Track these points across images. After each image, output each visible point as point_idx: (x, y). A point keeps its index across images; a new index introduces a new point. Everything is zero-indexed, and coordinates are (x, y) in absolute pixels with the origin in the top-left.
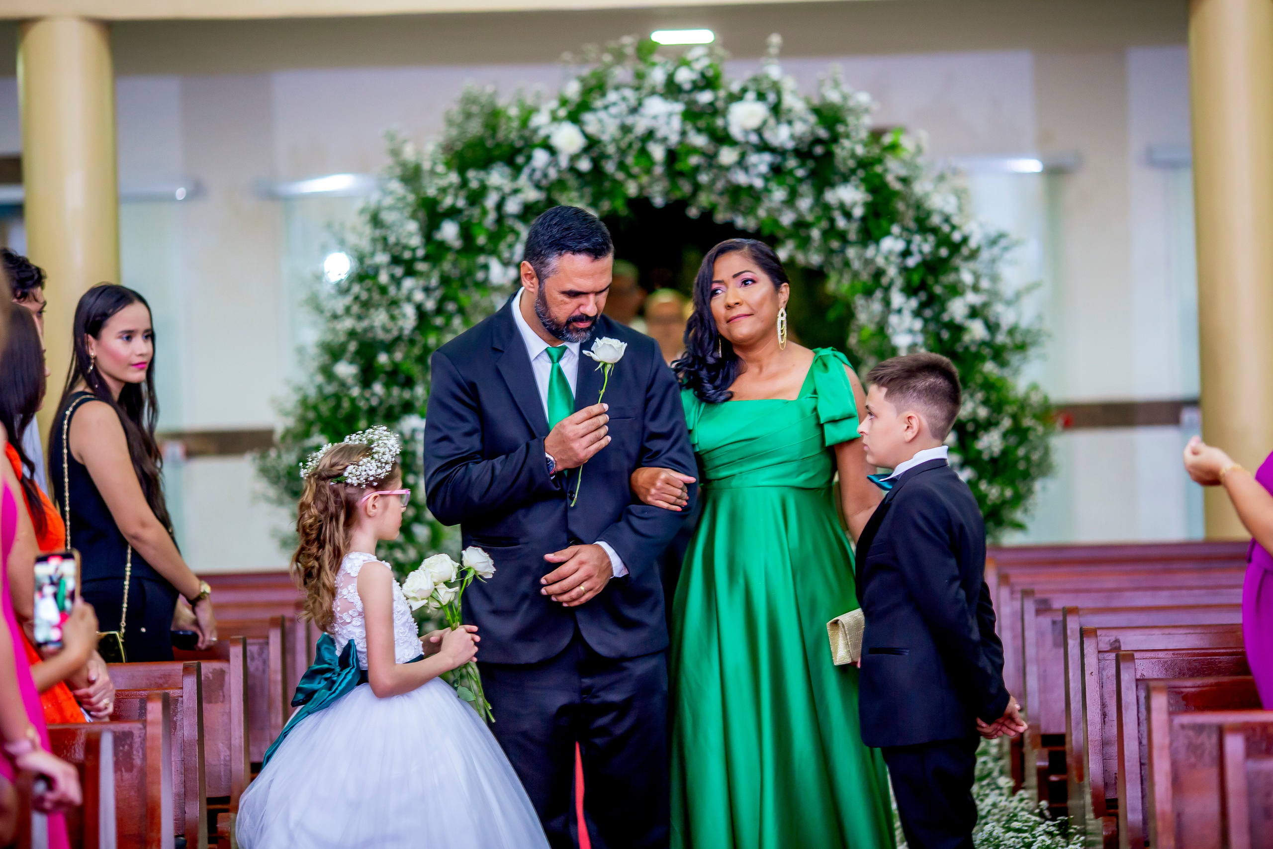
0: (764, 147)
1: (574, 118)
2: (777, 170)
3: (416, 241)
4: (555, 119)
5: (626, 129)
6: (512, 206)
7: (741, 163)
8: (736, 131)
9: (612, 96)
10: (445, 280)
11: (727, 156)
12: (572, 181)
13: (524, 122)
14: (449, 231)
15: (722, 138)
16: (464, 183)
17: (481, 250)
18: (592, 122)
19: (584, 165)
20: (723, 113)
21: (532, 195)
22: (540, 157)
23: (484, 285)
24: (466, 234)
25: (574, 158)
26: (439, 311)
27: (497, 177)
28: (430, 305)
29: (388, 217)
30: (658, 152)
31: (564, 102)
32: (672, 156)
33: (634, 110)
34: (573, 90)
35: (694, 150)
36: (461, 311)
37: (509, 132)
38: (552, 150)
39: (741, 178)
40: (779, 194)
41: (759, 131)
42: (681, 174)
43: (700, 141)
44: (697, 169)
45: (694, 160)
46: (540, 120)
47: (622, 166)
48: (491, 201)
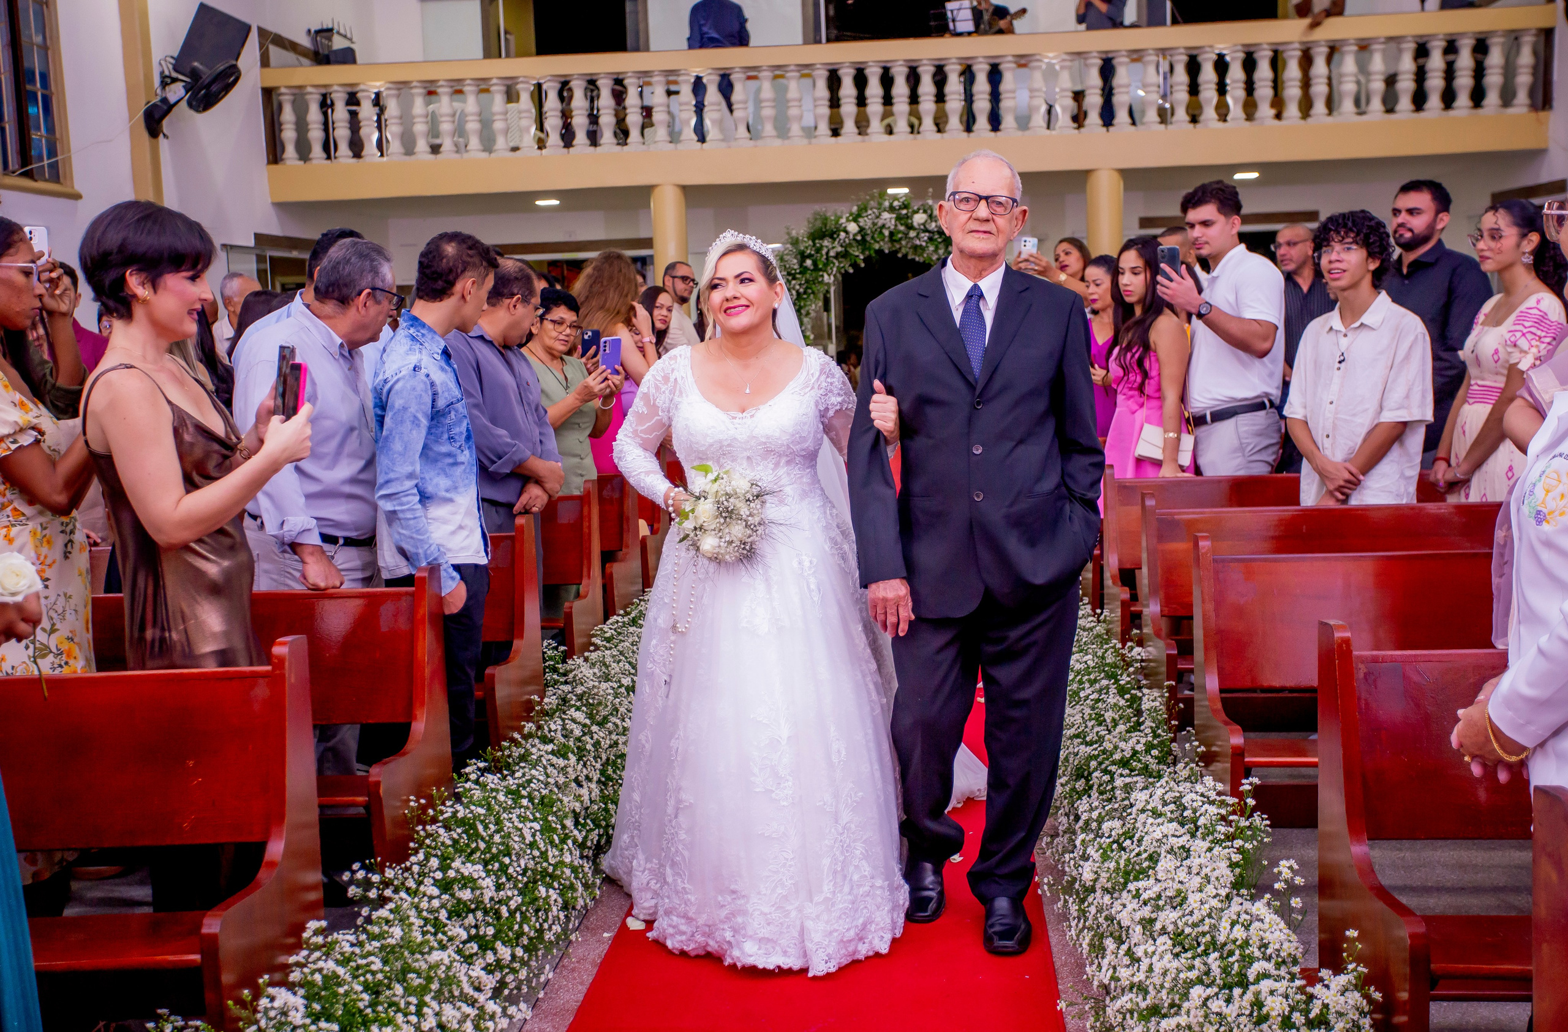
0: (926, 231)
1: (855, 220)
2: (931, 239)
3: (796, 267)
4: (848, 220)
5: (874, 224)
6: (832, 253)
7: (917, 236)
8: (915, 224)
9: (870, 212)
10: (807, 281)
11: (912, 234)
12: (854, 244)
13: (837, 222)
14: (809, 262)
15: (910, 227)
16: (814, 245)
17: (821, 270)
18: (862, 221)
19: (859, 238)
20: (911, 218)
21: (839, 249)
22: (843, 235)
23: (822, 282)
24: (815, 263)
25: (855, 235)
26: (805, 293)
27: (826, 242)
28: (802, 290)
29: (786, 258)
30: (886, 233)
31: (851, 214)
32: (892, 234)
33: (878, 217)
34: (855, 209)
35: (900, 232)
36: (813, 293)
37: (831, 226)
38: (847, 232)
39: (918, 242)
40: (932, 248)
41: (924, 224)
42: (895, 241)
43: (902, 228)
44: (901, 239)
45: (900, 236)
46: (843, 220)
47: (873, 238)
48: (824, 252)
